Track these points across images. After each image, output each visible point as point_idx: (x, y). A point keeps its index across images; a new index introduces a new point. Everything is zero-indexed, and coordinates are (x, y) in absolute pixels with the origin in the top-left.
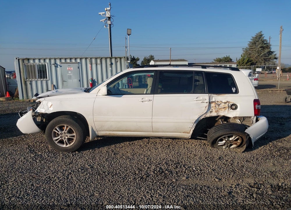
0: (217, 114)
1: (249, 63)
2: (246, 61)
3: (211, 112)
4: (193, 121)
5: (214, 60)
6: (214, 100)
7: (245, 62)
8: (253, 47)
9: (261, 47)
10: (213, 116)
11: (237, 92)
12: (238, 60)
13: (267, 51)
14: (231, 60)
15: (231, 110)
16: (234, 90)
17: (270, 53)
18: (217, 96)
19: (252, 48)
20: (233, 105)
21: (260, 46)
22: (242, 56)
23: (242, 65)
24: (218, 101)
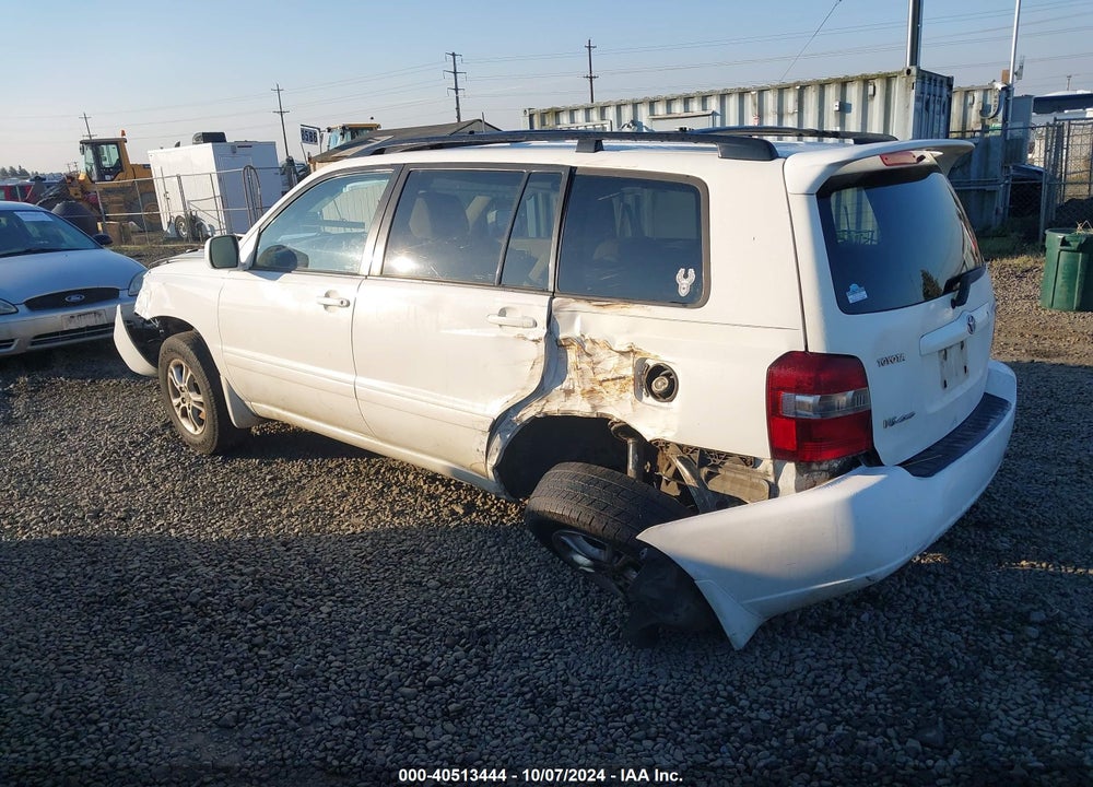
0: (594, 407)
3: (568, 393)
4: (482, 422)
6: (575, 332)
10: (576, 414)
11: (697, 297)
15: (651, 400)
16: (684, 282)
18: (595, 309)
20: (658, 370)
24: (593, 342)
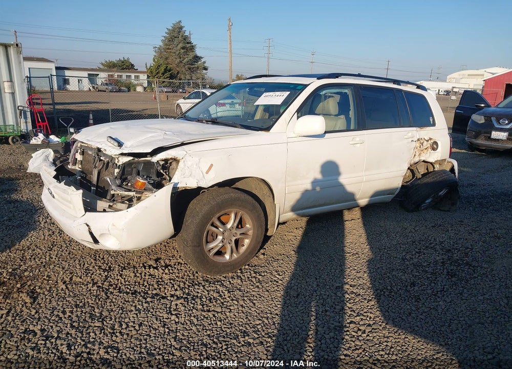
0: (419, 158)
1: (167, 74)
2: (162, 69)
5: (102, 64)
7: (161, 72)
8: (170, 47)
9: (183, 48)
10: (416, 162)
11: (434, 125)
12: (148, 67)
13: (191, 55)
14: (132, 65)
15: (433, 151)
16: (431, 120)
17: (197, 58)
18: (420, 130)
19: (168, 49)
20: (434, 143)
21: (181, 45)
22: (154, 60)
23: (157, 76)
24: (421, 139)
